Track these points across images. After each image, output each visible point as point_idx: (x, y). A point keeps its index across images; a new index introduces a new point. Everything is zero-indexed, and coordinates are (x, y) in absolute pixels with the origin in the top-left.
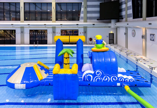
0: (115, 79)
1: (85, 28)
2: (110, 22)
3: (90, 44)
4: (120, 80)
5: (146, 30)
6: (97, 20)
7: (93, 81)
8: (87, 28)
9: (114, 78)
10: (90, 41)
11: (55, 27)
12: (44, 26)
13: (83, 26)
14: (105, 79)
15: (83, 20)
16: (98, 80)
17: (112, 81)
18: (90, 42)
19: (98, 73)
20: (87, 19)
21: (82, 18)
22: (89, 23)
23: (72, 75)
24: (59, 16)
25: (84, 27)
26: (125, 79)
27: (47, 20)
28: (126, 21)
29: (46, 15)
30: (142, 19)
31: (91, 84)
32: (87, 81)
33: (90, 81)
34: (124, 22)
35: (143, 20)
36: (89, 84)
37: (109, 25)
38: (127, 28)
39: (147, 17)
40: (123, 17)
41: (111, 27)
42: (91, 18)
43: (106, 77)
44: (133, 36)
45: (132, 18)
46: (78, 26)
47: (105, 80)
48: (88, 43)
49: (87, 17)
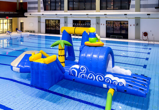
0: (101, 79)
1: (138, 19)
3: (144, 40)
4: (107, 81)
7: (78, 76)
8: (141, 19)
9: (99, 78)
11: (99, 17)
12: (86, 16)
14: (90, 76)
16: (83, 76)
17: (98, 81)
19: (82, 69)
20: (140, 7)
21: (133, 6)
22: (143, 13)
23: (44, 65)
24: (104, 5)
25: (135, 18)
26: (112, 81)
27: (91, 10)
29: (90, 3)
31: (75, 80)
32: (72, 75)
33: (75, 76)
36: (74, 80)
42: (146, 6)
43: (91, 75)
47: (90, 78)
49: (140, 5)
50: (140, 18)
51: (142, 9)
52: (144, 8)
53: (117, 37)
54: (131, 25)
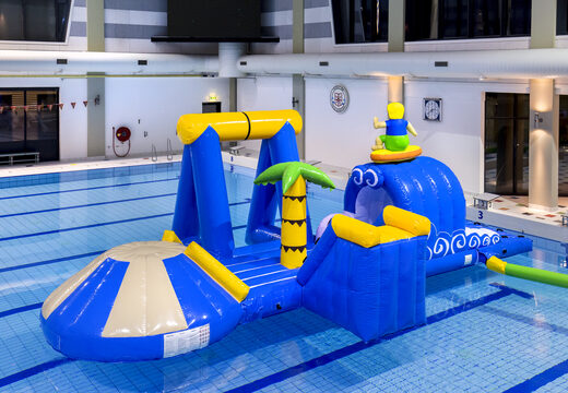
0: (462, 242)
1: (97, 80)
2: (215, 54)
3: (119, 157)
4: (473, 243)
5: (404, 85)
6: (153, 40)
8: (107, 79)
9: (458, 242)
10: (118, 142)
13: (84, 70)
14: (438, 248)
15: (84, 40)
17: (454, 253)
18: (122, 147)
20: (105, 34)
21: (80, 30)
25: (89, 74)
26: (482, 238)
28: (299, 50)
30: (383, 46)
34: (285, 53)
35: (391, 50)
37: (209, 65)
38: (299, 80)
39: (407, 40)
40: (279, 34)
41: (217, 74)
42: (124, 32)
43: (440, 242)
44: (339, 111)
45: (333, 38)
46: (66, 69)
47: (438, 252)
48: (109, 152)
49: (105, 25)
50: (103, 74)
51: (110, 42)
52: (116, 37)
53: (15, 158)
54: (73, 104)
